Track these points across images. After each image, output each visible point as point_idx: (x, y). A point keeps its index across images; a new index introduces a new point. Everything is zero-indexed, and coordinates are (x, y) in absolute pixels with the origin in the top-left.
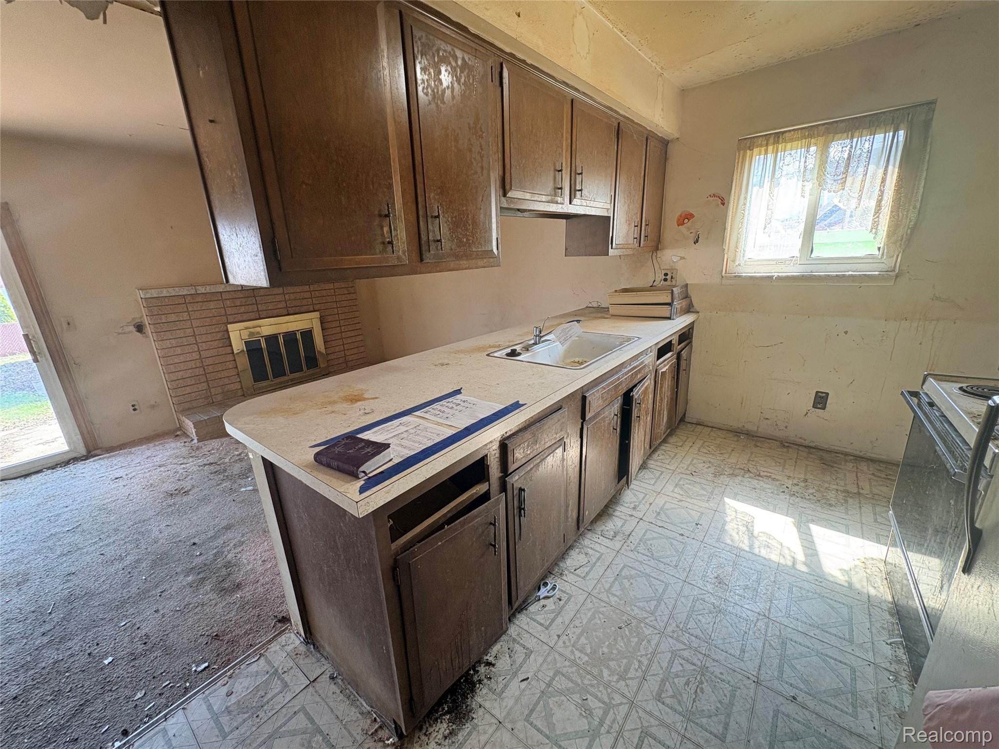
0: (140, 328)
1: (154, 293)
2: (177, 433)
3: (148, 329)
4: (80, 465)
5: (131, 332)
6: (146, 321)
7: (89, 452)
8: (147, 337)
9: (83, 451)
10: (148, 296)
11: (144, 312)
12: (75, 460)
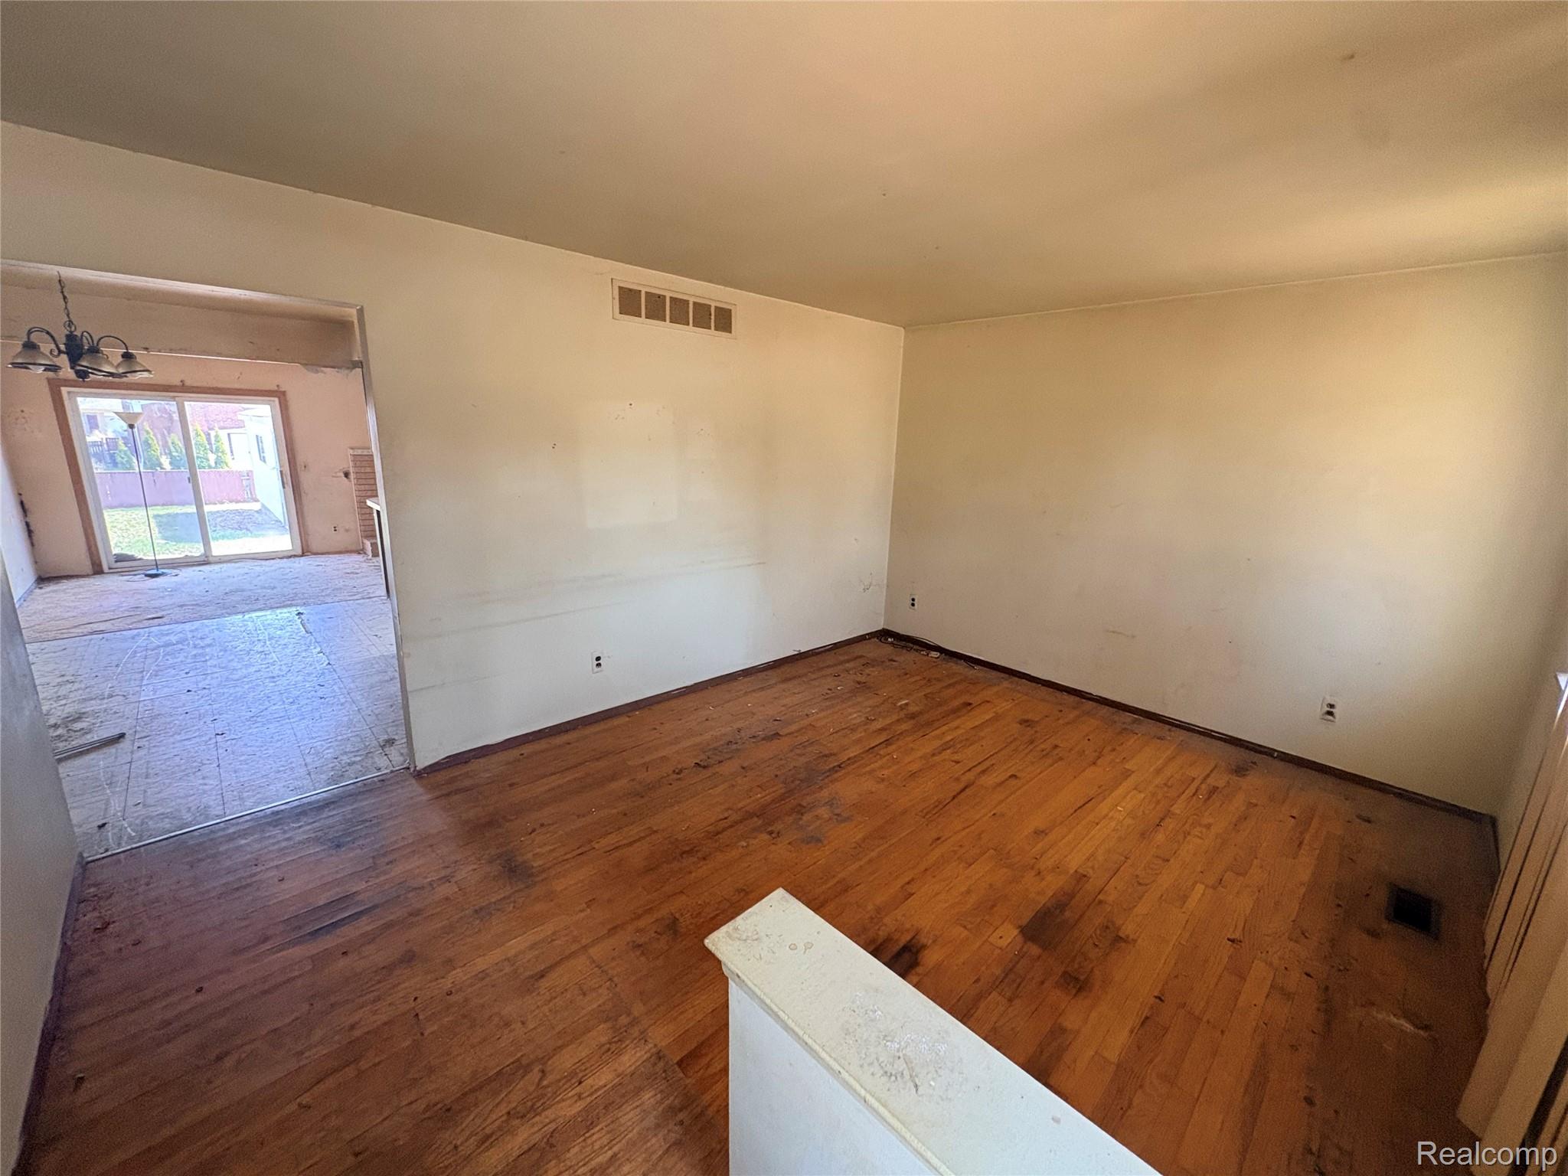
0: (347, 475)
1: (359, 452)
2: (361, 551)
3: (352, 476)
4: (297, 559)
5: (341, 477)
6: (351, 470)
7: (303, 553)
8: (350, 481)
9: (300, 552)
10: (355, 453)
11: (351, 464)
12: (295, 556)
